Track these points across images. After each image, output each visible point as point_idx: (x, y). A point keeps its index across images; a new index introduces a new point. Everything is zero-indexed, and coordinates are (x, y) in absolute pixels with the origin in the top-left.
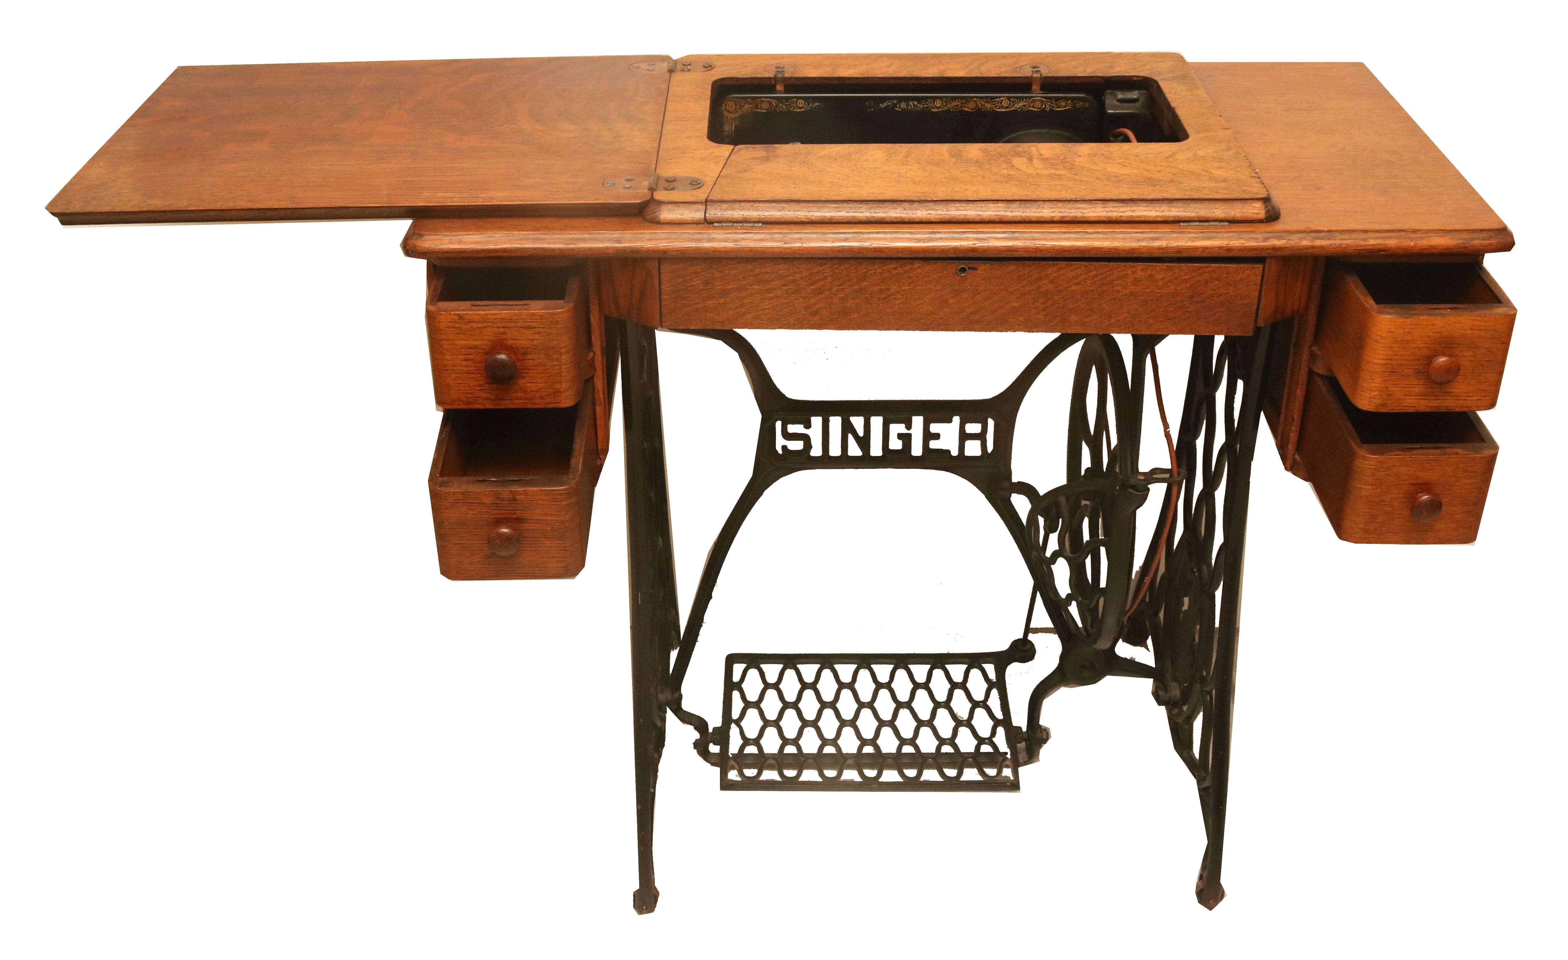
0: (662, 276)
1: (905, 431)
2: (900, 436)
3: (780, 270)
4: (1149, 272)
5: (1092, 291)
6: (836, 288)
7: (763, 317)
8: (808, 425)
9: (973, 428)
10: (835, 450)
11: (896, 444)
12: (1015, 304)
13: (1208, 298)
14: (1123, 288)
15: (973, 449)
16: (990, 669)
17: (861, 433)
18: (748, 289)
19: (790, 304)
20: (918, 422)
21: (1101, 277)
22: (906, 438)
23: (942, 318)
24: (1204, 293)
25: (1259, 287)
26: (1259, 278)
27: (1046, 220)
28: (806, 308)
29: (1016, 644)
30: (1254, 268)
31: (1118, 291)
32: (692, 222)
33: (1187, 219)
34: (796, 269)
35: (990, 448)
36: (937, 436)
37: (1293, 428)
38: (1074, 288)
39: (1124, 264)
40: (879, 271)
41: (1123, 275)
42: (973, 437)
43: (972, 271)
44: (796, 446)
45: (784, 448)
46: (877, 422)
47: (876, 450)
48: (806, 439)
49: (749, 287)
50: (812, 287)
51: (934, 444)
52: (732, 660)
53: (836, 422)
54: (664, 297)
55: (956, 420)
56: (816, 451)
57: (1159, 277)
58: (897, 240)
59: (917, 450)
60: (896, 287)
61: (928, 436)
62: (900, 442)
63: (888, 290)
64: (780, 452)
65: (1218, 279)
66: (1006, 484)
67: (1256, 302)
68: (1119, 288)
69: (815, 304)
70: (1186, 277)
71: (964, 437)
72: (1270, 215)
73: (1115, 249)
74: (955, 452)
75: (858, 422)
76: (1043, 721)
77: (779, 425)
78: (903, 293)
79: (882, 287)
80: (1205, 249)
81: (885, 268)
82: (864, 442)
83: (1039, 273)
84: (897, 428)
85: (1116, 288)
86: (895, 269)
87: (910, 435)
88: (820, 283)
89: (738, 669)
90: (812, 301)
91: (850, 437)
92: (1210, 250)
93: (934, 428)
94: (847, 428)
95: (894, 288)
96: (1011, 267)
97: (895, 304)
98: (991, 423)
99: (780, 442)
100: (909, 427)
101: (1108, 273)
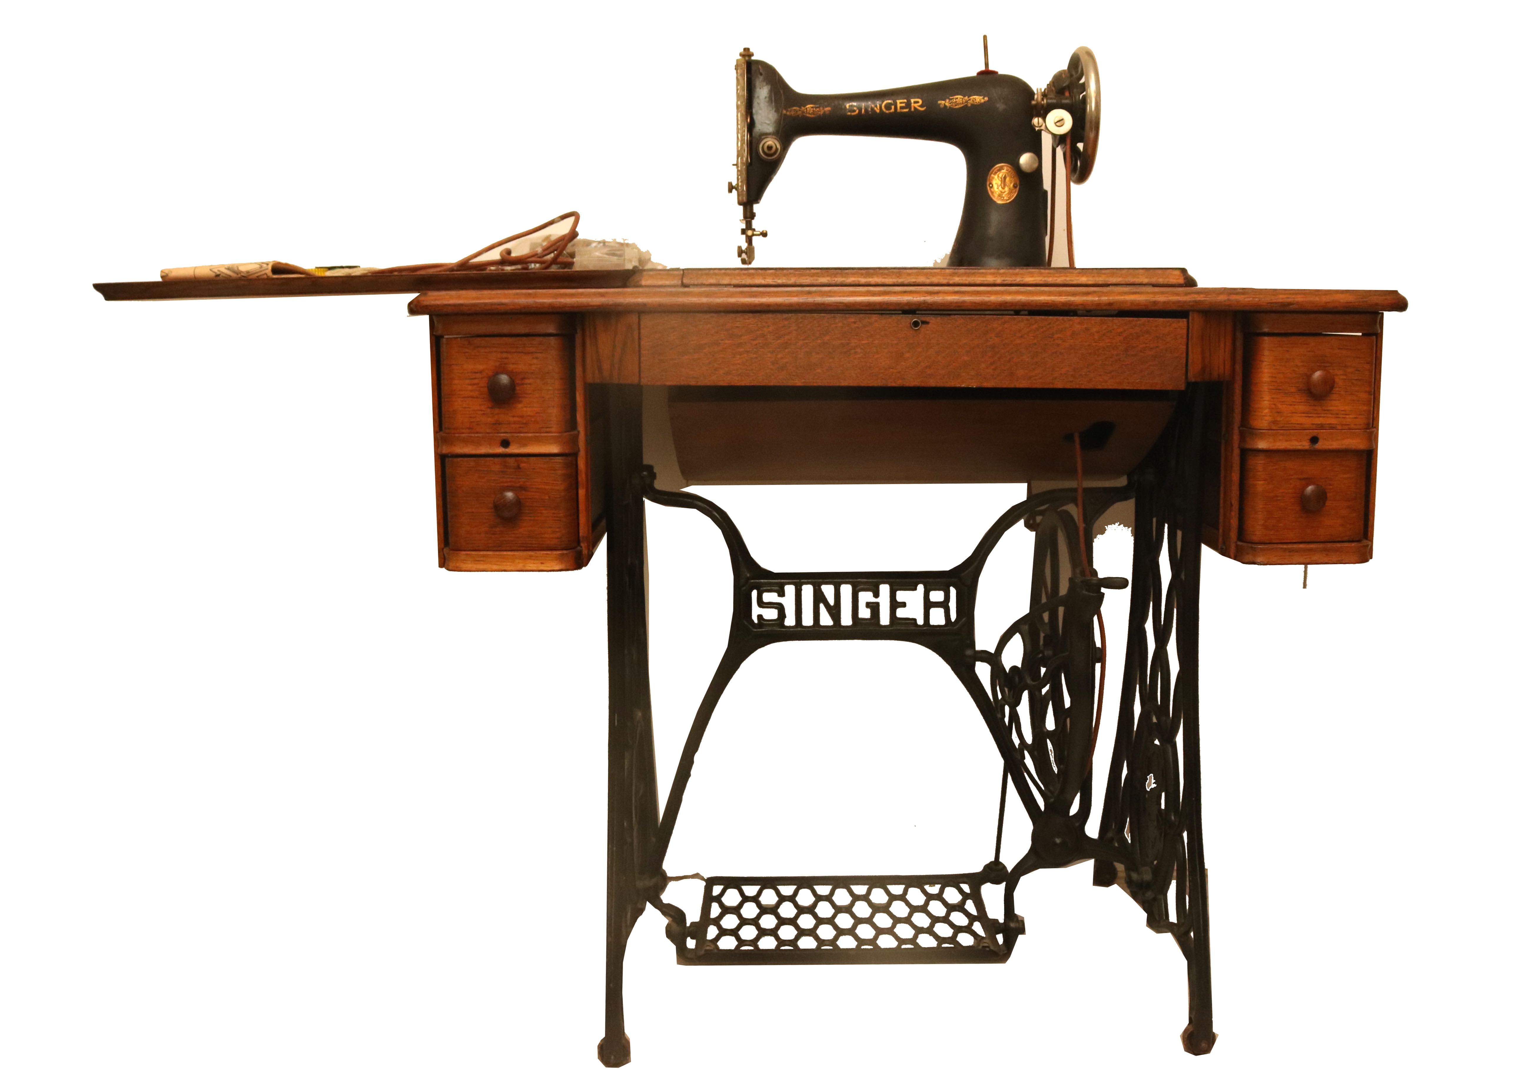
0: (642, 331)
1: (874, 600)
2: (868, 605)
3: (748, 325)
4: (1085, 326)
5: (1035, 344)
6: (800, 343)
8: (782, 594)
9: (937, 596)
10: (808, 620)
11: (865, 613)
12: (966, 357)
13: (1141, 351)
14: (1063, 342)
15: (937, 617)
17: (832, 602)
18: (720, 343)
19: (759, 359)
20: (885, 589)
22: (874, 608)
23: (899, 372)
24: (1137, 346)
25: (1185, 340)
26: (1185, 331)
28: (773, 363)
30: (1179, 322)
31: (1059, 345)
32: (670, 285)
33: (1115, 283)
35: (953, 617)
36: (903, 605)
37: (1233, 514)
38: (1019, 342)
39: (1061, 318)
40: (840, 325)
41: (1062, 329)
42: (937, 605)
43: (924, 326)
44: (771, 614)
45: (760, 617)
46: (846, 590)
47: (846, 620)
48: (780, 608)
49: (720, 342)
50: (779, 341)
51: (901, 613)
52: (710, 883)
53: (808, 591)
54: (643, 352)
55: (921, 588)
56: (790, 621)
57: (1095, 332)
58: (855, 295)
59: (885, 619)
60: (856, 341)
61: (895, 605)
62: (869, 610)
63: (848, 344)
64: (756, 621)
65: (1148, 332)
66: (969, 652)
67: (1184, 355)
68: (1060, 342)
69: (782, 358)
70: (1119, 331)
71: (928, 605)
74: (920, 622)
75: (828, 592)
76: (1018, 911)
77: (754, 594)
78: (862, 347)
79: (843, 342)
80: (1132, 303)
81: (845, 322)
82: (835, 611)
83: (985, 327)
84: (865, 597)
85: (1057, 342)
86: (855, 323)
87: (878, 604)
88: (786, 337)
89: (718, 888)
90: (779, 356)
91: (822, 606)
93: (901, 596)
94: (819, 598)
95: (854, 342)
96: (960, 321)
97: (855, 359)
98: (953, 591)
99: (756, 611)
100: (876, 595)
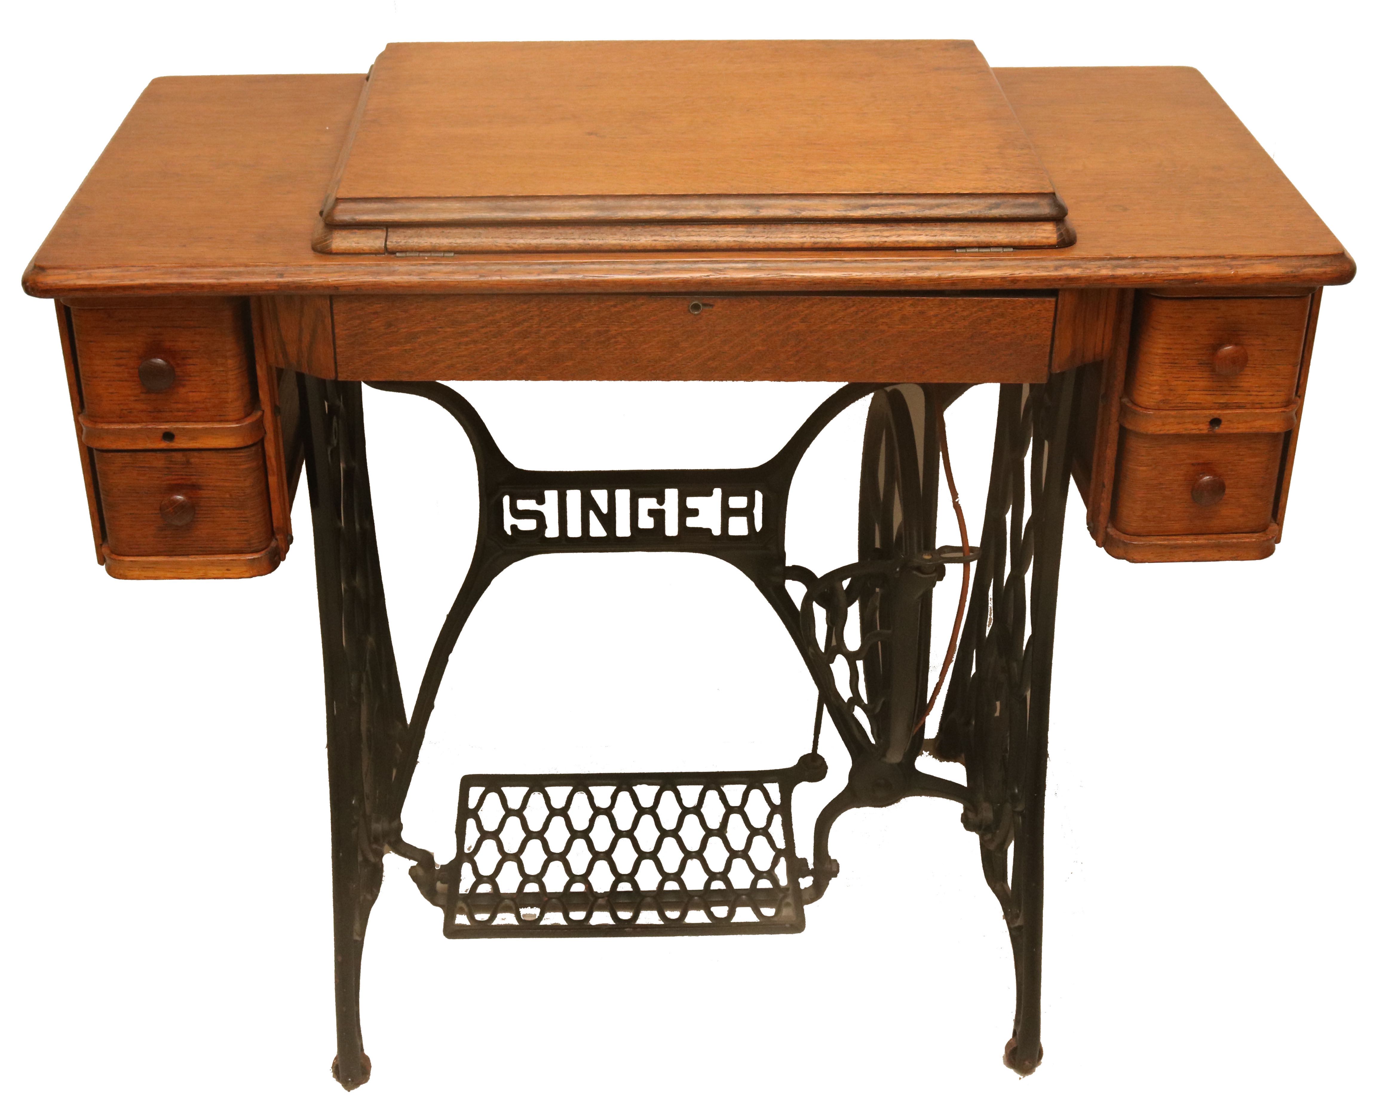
0: (335, 317)
1: (657, 507)
2: (651, 513)
3: (476, 309)
4: (919, 308)
5: (852, 331)
6: (544, 330)
7: (458, 365)
8: (541, 501)
9: (738, 502)
10: (574, 530)
11: (646, 522)
12: (760, 348)
13: (991, 339)
14: (889, 327)
15: (738, 527)
16: (773, 789)
17: (604, 510)
18: (439, 331)
19: (491, 350)
20: (672, 495)
21: (862, 314)
22: (658, 515)
23: (673, 365)
24: (986, 332)
25: (1051, 325)
26: (1052, 314)
27: (796, 247)
28: (510, 355)
29: (803, 759)
30: (1044, 302)
31: (883, 332)
32: (370, 252)
33: (964, 245)
34: (496, 308)
35: (759, 526)
36: (695, 512)
38: (830, 327)
39: (888, 298)
40: (595, 309)
41: (888, 312)
42: (738, 512)
43: (707, 308)
44: (528, 525)
45: (514, 527)
46: (623, 496)
47: (623, 529)
48: (539, 517)
49: (440, 330)
50: (516, 329)
51: (691, 522)
52: (468, 782)
53: (574, 497)
54: (339, 342)
55: (717, 492)
56: (552, 531)
57: (932, 313)
58: (615, 271)
59: (671, 529)
60: (616, 328)
61: (685, 512)
62: (652, 520)
63: (607, 331)
64: (509, 533)
65: (1002, 315)
66: (778, 569)
67: (1049, 343)
68: (886, 328)
69: (520, 349)
70: (965, 314)
71: (727, 512)
72: (1064, 239)
73: (878, 281)
74: (717, 532)
75: (600, 496)
77: (506, 500)
78: (625, 335)
79: (600, 329)
80: (984, 280)
81: (602, 305)
82: (608, 520)
83: (787, 310)
84: (647, 504)
85: (881, 327)
86: (615, 306)
87: (662, 512)
88: (526, 324)
89: (475, 793)
90: (517, 347)
91: (592, 514)
92: (991, 281)
93: (692, 502)
94: (588, 504)
95: (614, 330)
96: (754, 303)
97: (616, 349)
98: (759, 496)
99: (509, 521)
100: (661, 501)
101: (870, 309)
